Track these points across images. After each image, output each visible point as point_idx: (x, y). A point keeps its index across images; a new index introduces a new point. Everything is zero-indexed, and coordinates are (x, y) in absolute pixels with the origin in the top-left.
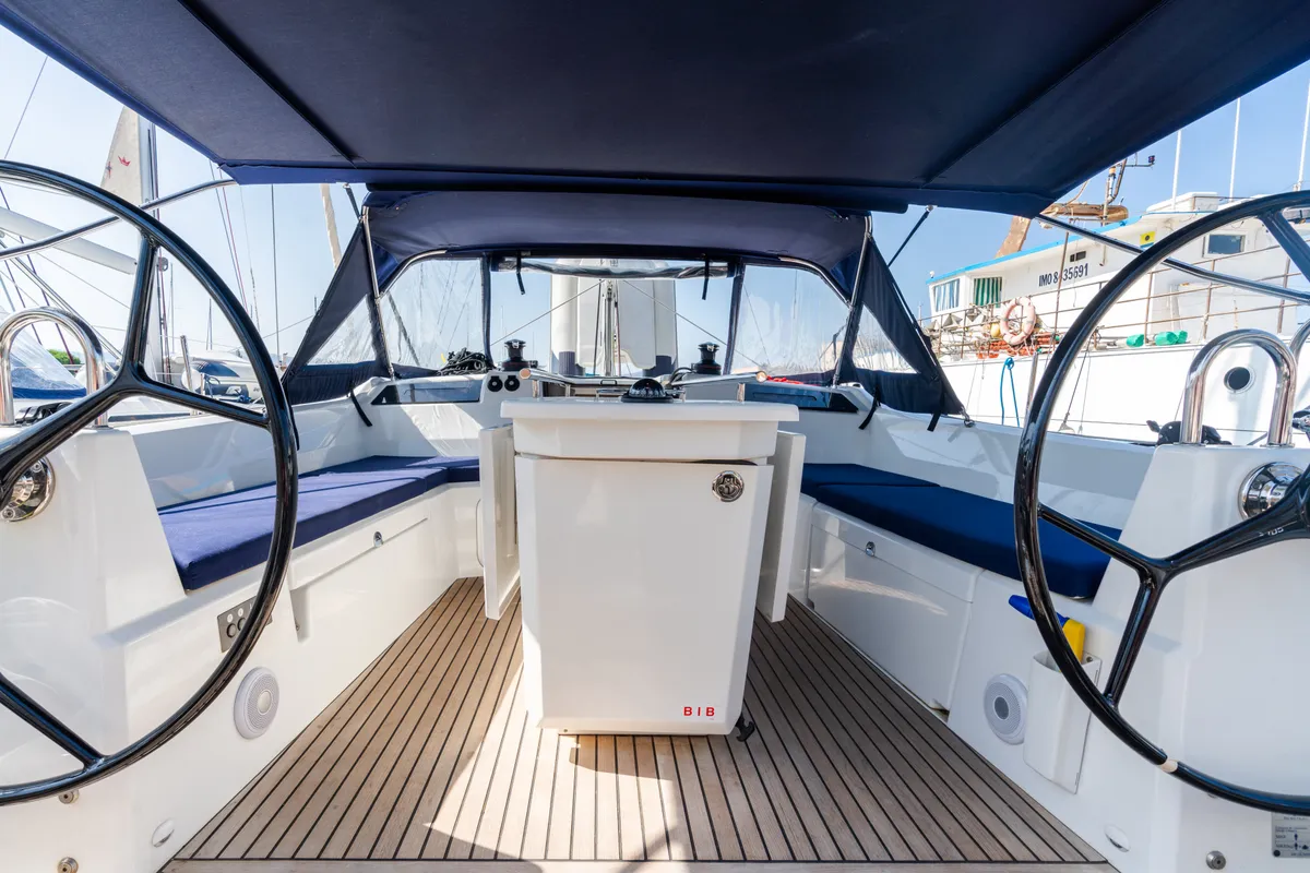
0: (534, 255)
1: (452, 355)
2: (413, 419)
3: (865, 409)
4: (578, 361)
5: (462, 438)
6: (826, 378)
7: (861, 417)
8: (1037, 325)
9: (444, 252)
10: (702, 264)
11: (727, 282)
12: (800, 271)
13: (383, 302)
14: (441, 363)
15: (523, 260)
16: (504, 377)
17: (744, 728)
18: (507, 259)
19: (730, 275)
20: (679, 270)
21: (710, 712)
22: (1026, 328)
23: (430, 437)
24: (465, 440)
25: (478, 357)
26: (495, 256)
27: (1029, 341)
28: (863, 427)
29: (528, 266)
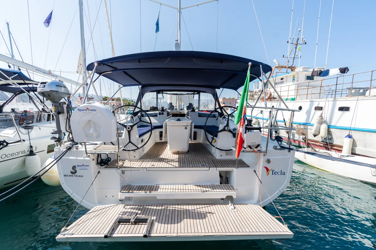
0: (165, 91)
1: (151, 107)
3: (217, 117)
4: (173, 104)
8: (271, 95)
9: (150, 91)
10: (193, 93)
11: (197, 95)
12: (208, 94)
13: (142, 101)
14: (149, 109)
16: (161, 112)
17: (189, 151)
18: (160, 92)
19: (198, 94)
20: (189, 94)
21: (185, 149)
22: (269, 95)
25: (155, 107)
26: (158, 92)
27: (269, 98)
28: (216, 120)
29: (164, 93)
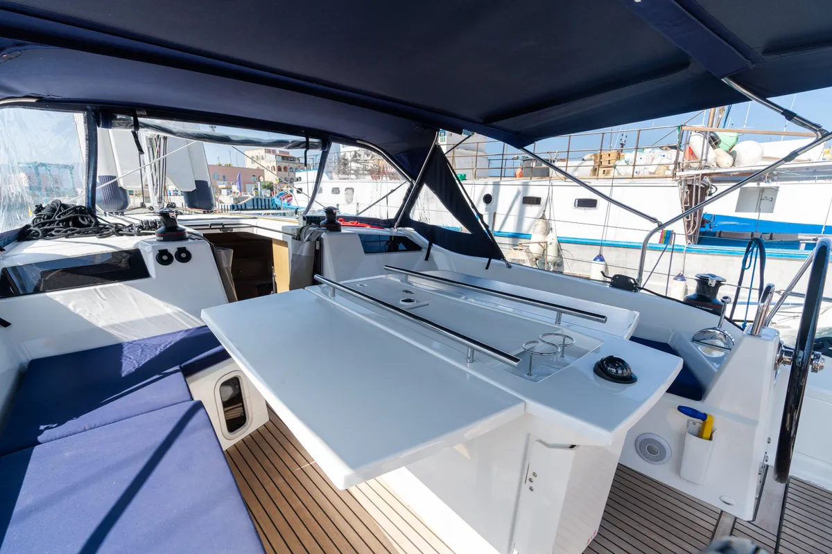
0: (150, 115)
1: (40, 208)
2: (70, 306)
3: (425, 248)
5: (142, 317)
6: (389, 223)
7: (424, 252)
9: (34, 101)
11: (318, 153)
15: (140, 120)
18: (119, 117)
19: (320, 148)
20: (287, 143)
23: (101, 323)
24: (148, 319)
25: (79, 211)
28: (427, 259)
29: (146, 126)
